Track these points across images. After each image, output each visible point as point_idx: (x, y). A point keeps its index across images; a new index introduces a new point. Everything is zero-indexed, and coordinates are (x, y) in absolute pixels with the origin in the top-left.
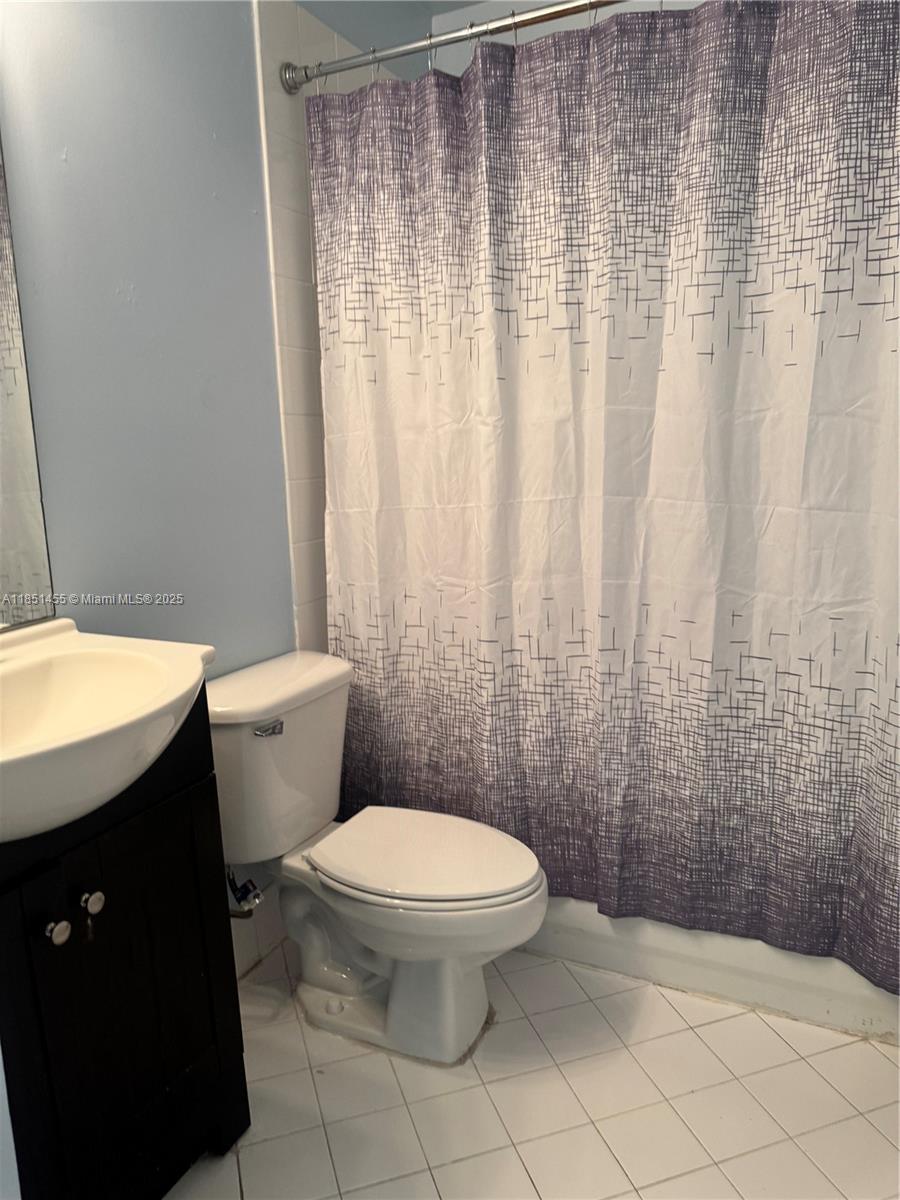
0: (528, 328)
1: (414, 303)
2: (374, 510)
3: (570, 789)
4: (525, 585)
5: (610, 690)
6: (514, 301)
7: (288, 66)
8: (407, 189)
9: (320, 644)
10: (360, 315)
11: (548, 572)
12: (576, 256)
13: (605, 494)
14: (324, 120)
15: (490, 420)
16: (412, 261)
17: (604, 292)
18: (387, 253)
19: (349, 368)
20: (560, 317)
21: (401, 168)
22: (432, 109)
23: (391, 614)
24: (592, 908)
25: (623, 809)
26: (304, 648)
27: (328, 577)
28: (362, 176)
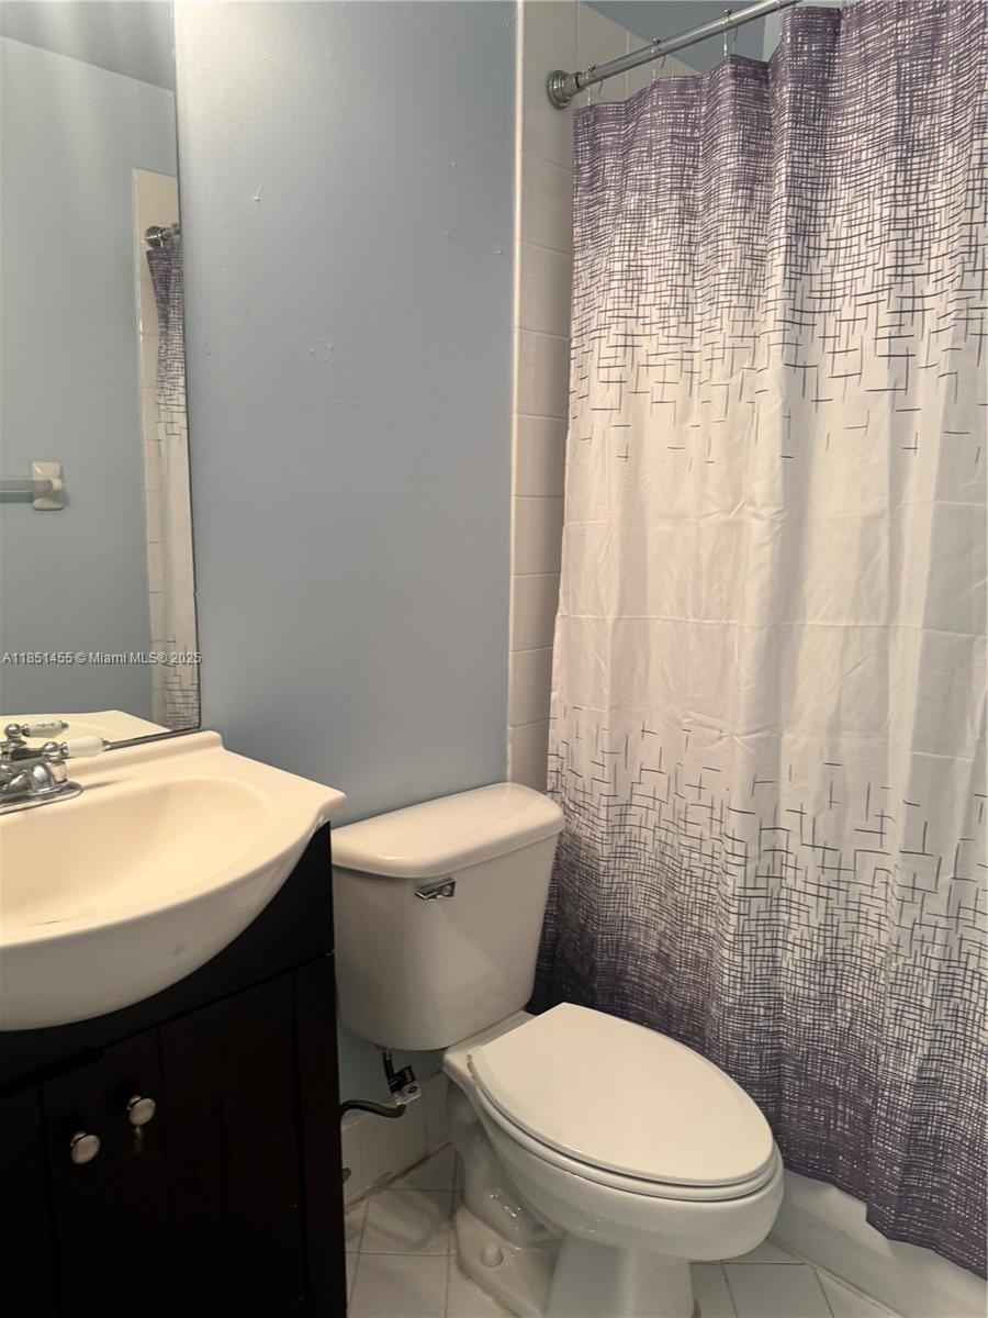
0: (831, 389)
1: (686, 357)
2: (611, 617)
4: (800, 741)
6: (816, 353)
7: (558, 75)
8: (688, 214)
9: (537, 778)
10: (615, 374)
11: (835, 727)
13: (927, 625)
14: (594, 137)
15: (767, 512)
16: (686, 305)
18: (655, 296)
19: (596, 441)
21: (682, 186)
22: (726, 107)
23: (622, 751)
26: (514, 780)
27: (554, 695)
28: (632, 201)
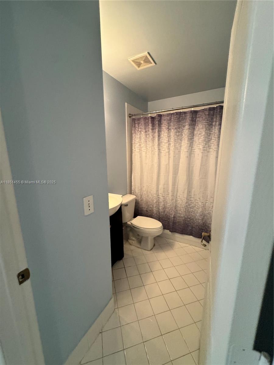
0: (162, 152)
1: (146, 147)
2: (139, 175)
3: (166, 215)
4: (161, 186)
5: (172, 201)
6: (161, 148)
7: (130, 114)
8: (146, 132)
9: (131, 193)
10: (139, 148)
11: (164, 185)
12: (169, 143)
13: (173, 174)
14: (135, 122)
15: (157, 164)
16: (146, 141)
17: (173, 148)
18: (143, 140)
19: (137, 155)
20: (167, 151)
21: (145, 129)
22: (150, 122)
23: (141, 189)
24: (169, 231)
25: (173, 218)
26: (129, 194)
27: (132, 184)
28: (140, 130)
